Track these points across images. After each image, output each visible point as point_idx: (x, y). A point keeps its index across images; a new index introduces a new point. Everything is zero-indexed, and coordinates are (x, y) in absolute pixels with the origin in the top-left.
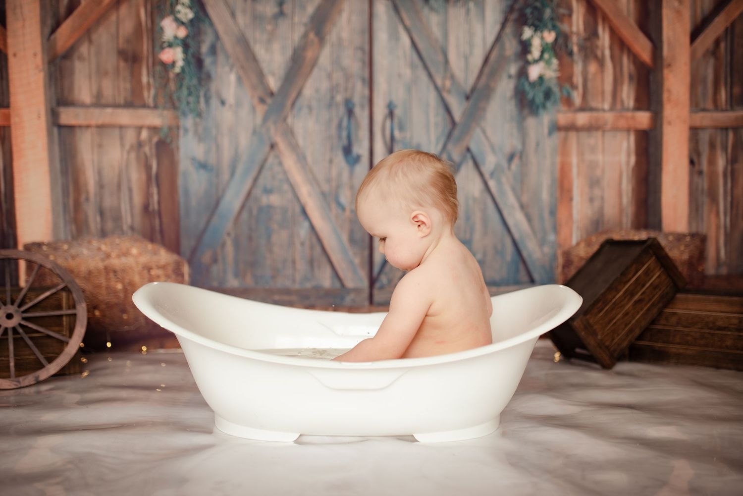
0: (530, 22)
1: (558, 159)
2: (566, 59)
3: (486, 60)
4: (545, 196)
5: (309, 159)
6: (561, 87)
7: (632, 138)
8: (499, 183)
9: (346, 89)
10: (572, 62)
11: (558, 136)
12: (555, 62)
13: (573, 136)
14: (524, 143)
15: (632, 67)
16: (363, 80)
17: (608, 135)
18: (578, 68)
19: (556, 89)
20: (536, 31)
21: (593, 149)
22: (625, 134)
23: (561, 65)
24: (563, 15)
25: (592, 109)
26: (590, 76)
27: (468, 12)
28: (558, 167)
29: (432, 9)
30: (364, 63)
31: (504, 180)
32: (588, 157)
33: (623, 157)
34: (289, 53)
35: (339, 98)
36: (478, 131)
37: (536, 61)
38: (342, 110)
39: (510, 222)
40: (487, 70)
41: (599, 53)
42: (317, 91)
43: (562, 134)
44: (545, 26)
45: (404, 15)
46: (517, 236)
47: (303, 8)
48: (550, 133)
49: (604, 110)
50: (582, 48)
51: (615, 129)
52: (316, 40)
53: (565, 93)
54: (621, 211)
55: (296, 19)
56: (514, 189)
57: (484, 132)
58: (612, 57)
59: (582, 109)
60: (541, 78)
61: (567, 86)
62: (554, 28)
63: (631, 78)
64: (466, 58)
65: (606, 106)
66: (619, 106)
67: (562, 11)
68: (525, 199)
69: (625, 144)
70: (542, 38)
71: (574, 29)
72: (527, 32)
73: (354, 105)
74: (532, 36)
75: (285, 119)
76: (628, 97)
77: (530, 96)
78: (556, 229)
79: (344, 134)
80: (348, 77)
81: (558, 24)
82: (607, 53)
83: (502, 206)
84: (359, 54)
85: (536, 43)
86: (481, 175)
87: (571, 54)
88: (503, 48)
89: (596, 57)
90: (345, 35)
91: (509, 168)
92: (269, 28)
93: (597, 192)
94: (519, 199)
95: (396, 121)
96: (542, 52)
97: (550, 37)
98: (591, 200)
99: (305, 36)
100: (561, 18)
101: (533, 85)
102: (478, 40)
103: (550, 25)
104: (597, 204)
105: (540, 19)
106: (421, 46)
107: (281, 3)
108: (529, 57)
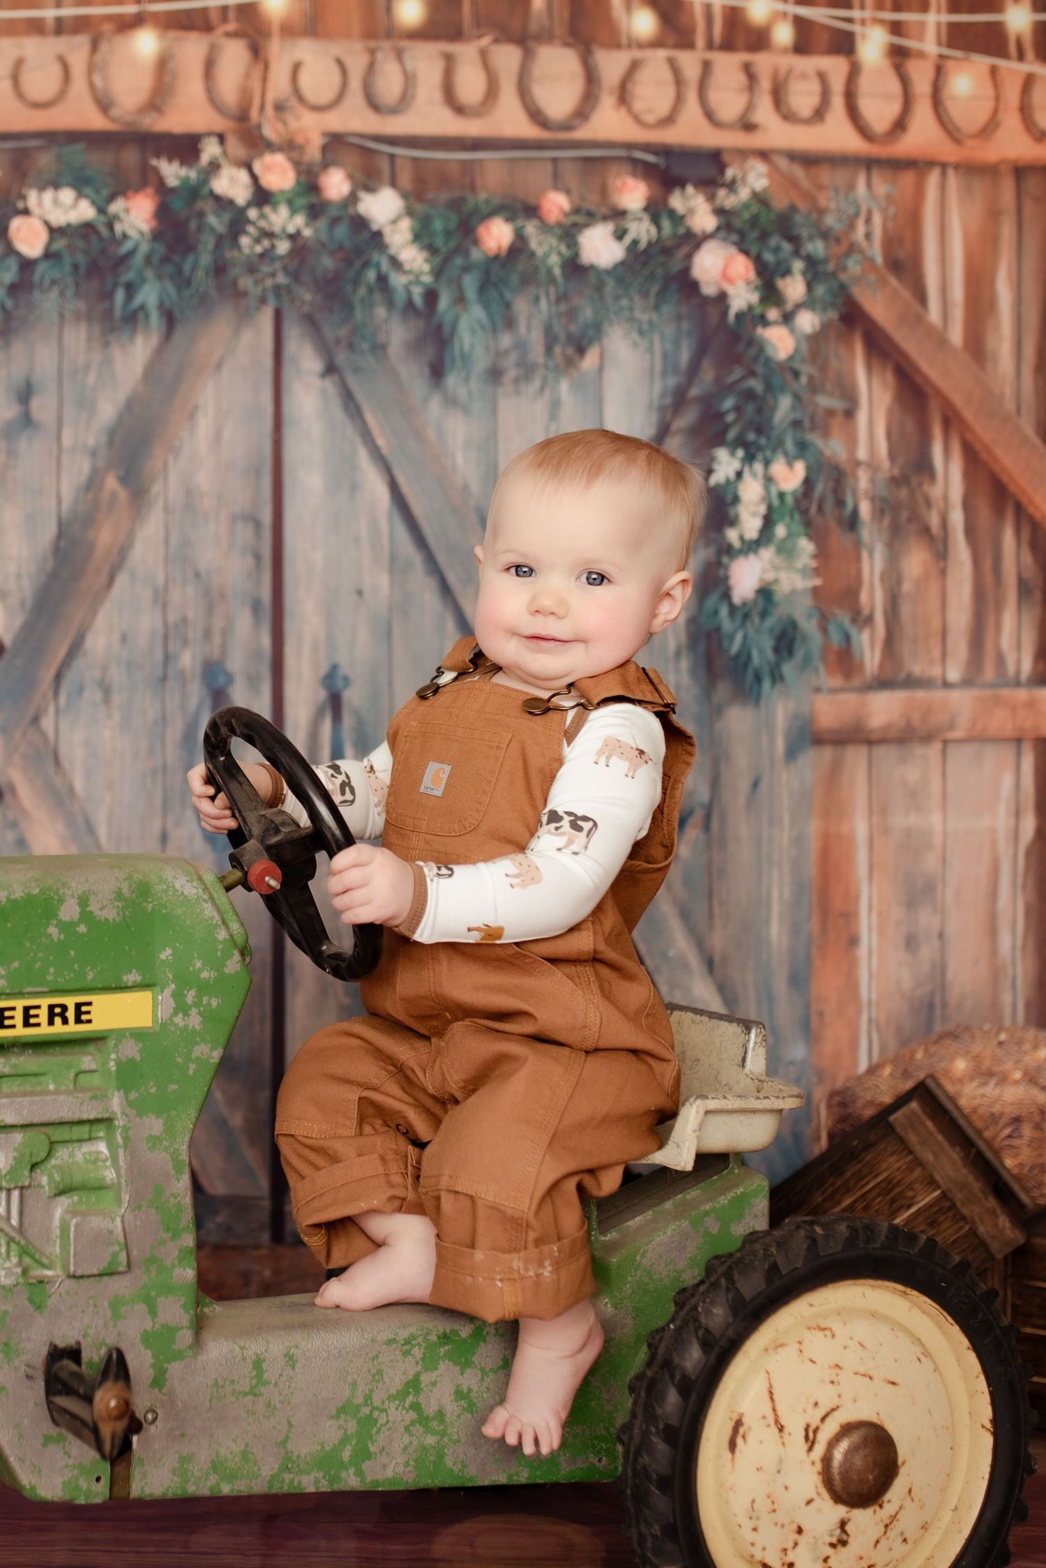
0: (732, 434)
1: (813, 827)
2: (839, 539)
4: (776, 932)
5: (102, 831)
6: (824, 622)
7: (1028, 763)
9: (207, 633)
10: (858, 545)
11: (814, 761)
12: (806, 546)
13: (856, 758)
15: (1028, 558)
16: (256, 607)
17: (958, 755)
18: (873, 565)
19: (809, 626)
20: (749, 458)
21: (915, 797)
22: (1008, 752)
23: (822, 554)
24: (830, 413)
25: (911, 682)
26: (907, 587)
28: (813, 847)
29: (451, 402)
30: (257, 557)
32: (901, 820)
33: (1002, 820)
34: (47, 533)
35: (188, 660)
37: (751, 547)
38: (196, 692)
41: (934, 521)
42: (125, 639)
43: (827, 753)
44: (778, 445)
47: (87, 405)
48: (791, 753)
49: (946, 685)
50: (883, 507)
51: (978, 738)
52: (123, 495)
53: (836, 639)
54: (996, 973)
55: (67, 437)
58: (970, 531)
59: (884, 683)
60: (765, 593)
61: (844, 618)
62: (802, 448)
63: (1024, 589)
65: (954, 675)
66: (989, 673)
67: (824, 401)
68: (718, 941)
69: (1007, 781)
70: (769, 480)
71: (862, 453)
72: (726, 464)
73: (230, 679)
74: (739, 474)
75: (36, 720)
76: (1019, 647)
77: (735, 645)
78: (809, 1029)
80: (212, 598)
81: (815, 438)
82: (957, 517)
84: (245, 533)
85: (751, 492)
87: (853, 523)
89: (926, 530)
90: (204, 480)
93: (926, 919)
94: (700, 944)
95: (348, 722)
96: (769, 522)
97: (790, 476)
98: (911, 943)
99: (93, 483)
100: (821, 424)
101: (742, 613)
103: (790, 445)
104: (927, 952)
105: (761, 428)
106: (418, 507)
107: (25, 394)
108: (732, 535)
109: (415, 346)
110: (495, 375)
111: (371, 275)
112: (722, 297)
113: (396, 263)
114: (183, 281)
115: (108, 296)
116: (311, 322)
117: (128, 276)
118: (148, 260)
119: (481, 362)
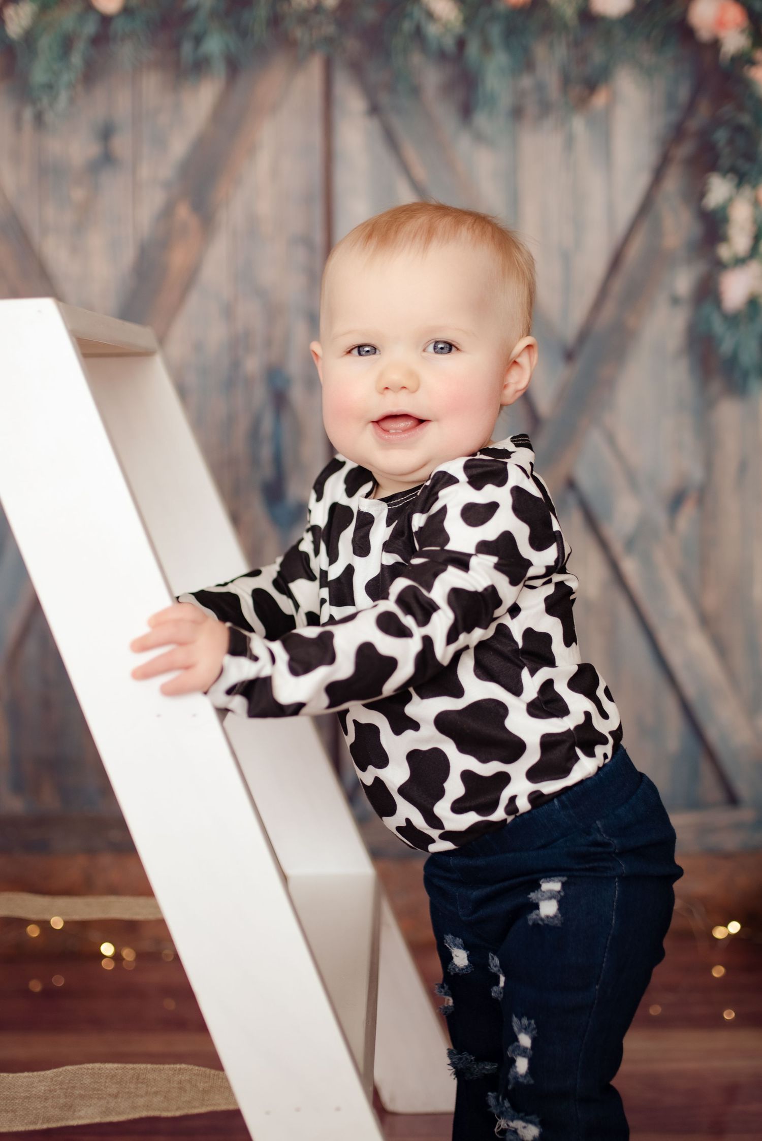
0: (725, 161)
3: (616, 262)
8: (647, 563)
9: (268, 344)
14: (709, 465)
20: (740, 185)
27: (569, 143)
29: (479, 138)
31: (659, 556)
34: (128, 255)
35: (253, 365)
36: (595, 439)
37: (740, 261)
38: (260, 394)
39: (676, 658)
40: (618, 286)
42: (198, 347)
45: (411, 153)
46: (691, 690)
47: (160, 143)
52: (194, 223)
55: (145, 171)
56: (684, 580)
57: (611, 440)
60: (753, 303)
64: (567, 259)
68: (711, 600)
70: (757, 202)
72: (719, 190)
73: (289, 382)
74: (731, 199)
77: (727, 347)
79: (266, 452)
80: (273, 312)
83: (654, 619)
84: (301, 254)
85: (740, 215)
86: (603, 545)
88: (657, 231)
90: (265, 207)
91: (672, 526)
92: (78, 194)
94: (696, 603)
96: (757, 239)
99: (167, 213)
101: (733, 320)
102: (596, 211)
105: (751, 155)
107: (106, 133)
108: (725, 252)
109: (447, 89)
110: (517, 113)
111: (407, 26)
112: (715, 44)
113: (430, 15)
114: (243, 32)
115: (176, 45)
116: (357, 69)
117: (195, 27)
118: (214, 14)
119: (505, 100)
